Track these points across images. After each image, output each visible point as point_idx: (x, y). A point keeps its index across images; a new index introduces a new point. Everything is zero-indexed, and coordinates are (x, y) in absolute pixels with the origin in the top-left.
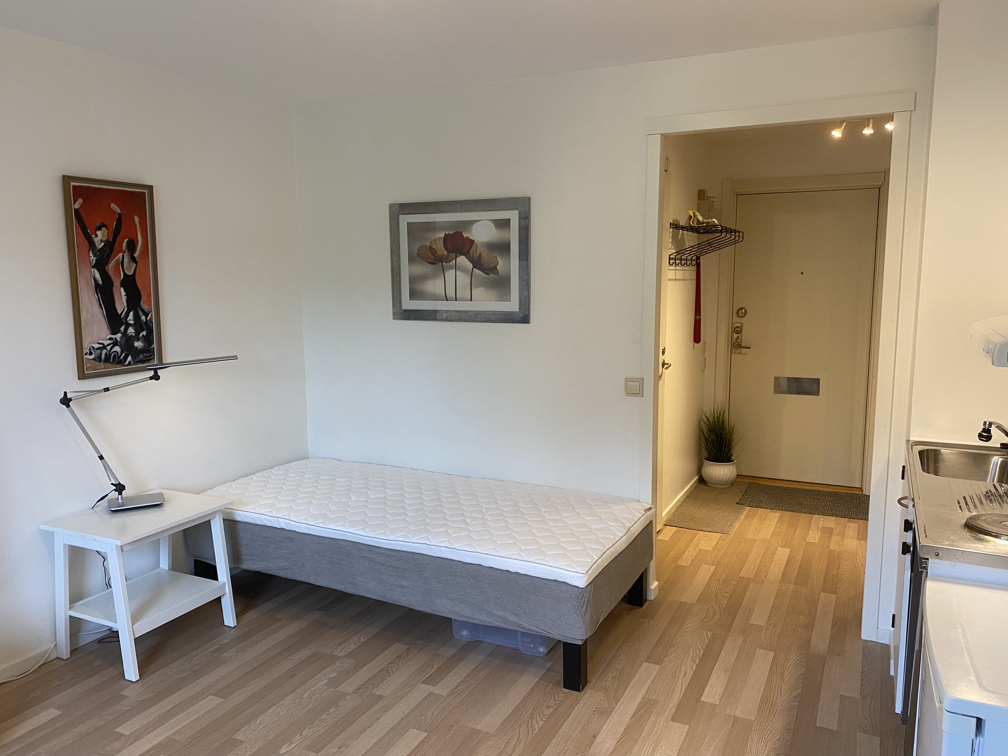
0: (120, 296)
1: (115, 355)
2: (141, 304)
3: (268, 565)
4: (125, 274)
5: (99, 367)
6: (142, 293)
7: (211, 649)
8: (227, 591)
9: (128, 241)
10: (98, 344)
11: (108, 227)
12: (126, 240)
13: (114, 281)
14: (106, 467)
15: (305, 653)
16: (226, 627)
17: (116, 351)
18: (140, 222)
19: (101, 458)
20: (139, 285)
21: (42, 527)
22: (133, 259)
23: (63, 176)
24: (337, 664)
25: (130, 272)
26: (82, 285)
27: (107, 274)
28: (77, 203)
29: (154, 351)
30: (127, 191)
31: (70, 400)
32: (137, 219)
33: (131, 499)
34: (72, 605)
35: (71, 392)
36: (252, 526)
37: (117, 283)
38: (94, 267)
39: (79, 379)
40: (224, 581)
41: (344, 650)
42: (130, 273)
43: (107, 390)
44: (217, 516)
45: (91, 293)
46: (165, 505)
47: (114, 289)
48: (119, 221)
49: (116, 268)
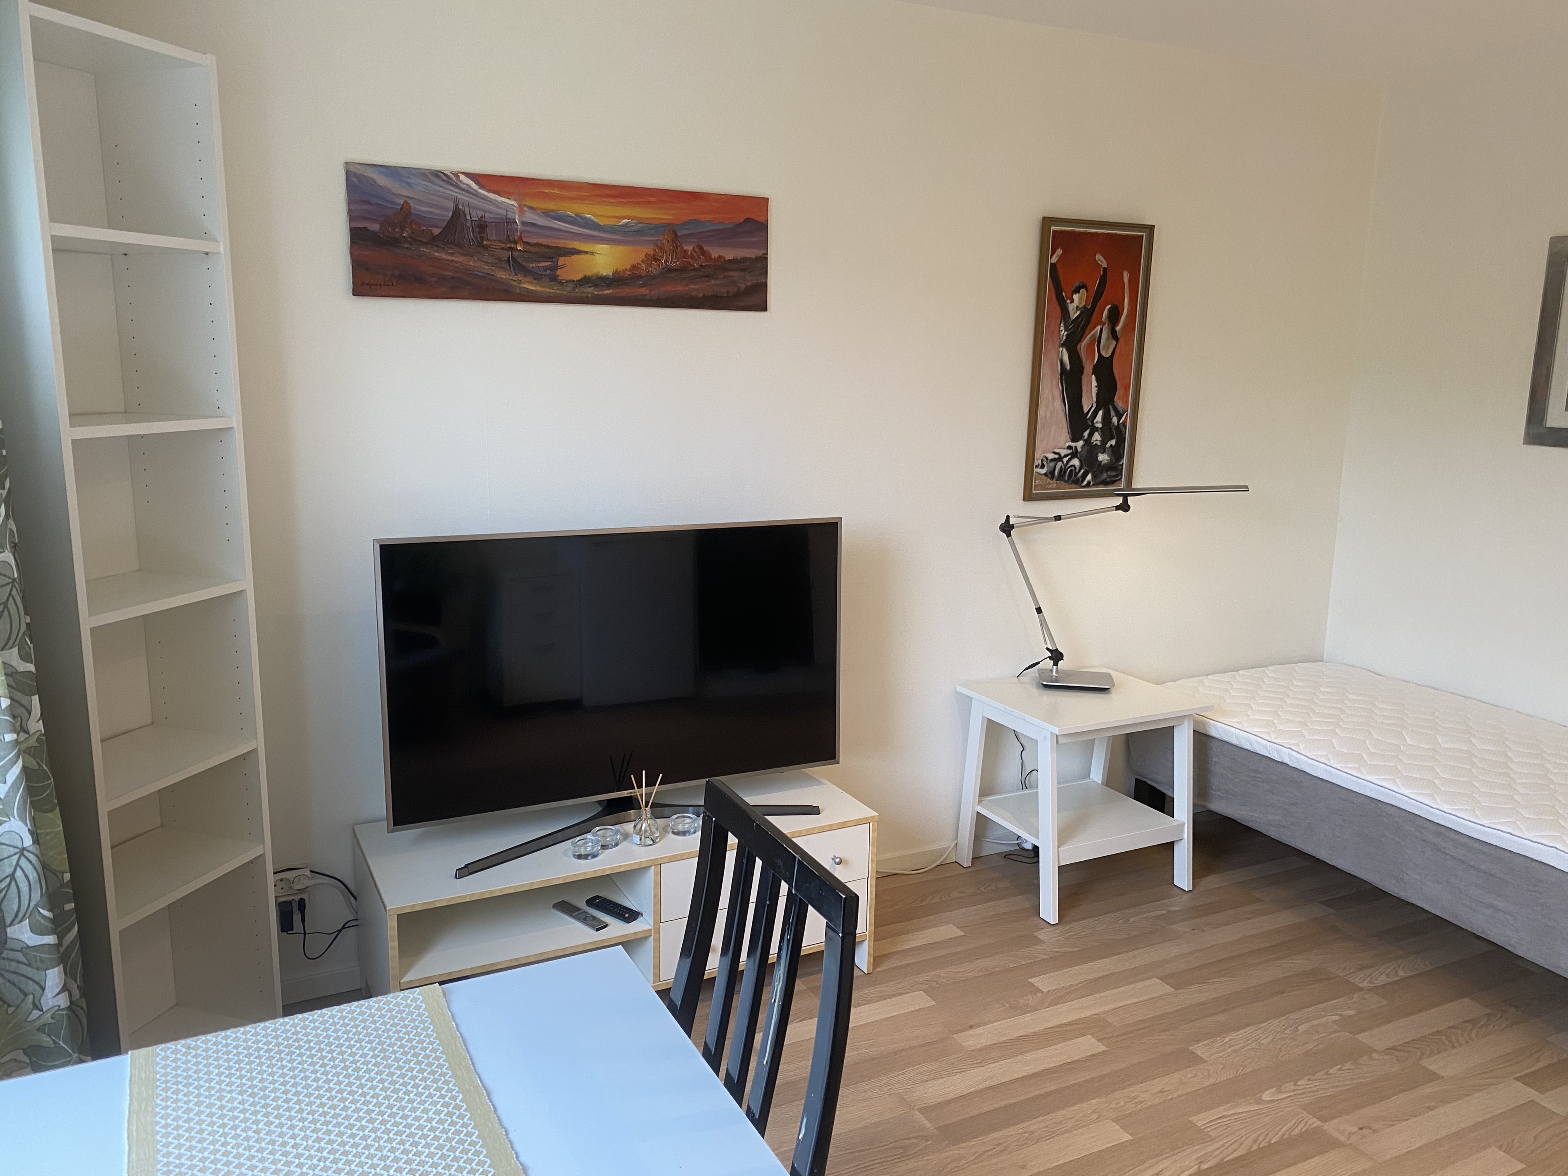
0: (1089, 388)
1: (1071, 470)
2: (1116, 399)
3: (1253, 814)
4: (1100, 355)
5: (1050, 486)
6: (1118, 384)
7: (1154, 913)
8: (1186, 836)
9: (1110, 308)
10: (1053, 454)
11: (1088, 288)
12: (1110, 306)
13: (1085, 365)
14: (1043, 623)
15: (1299, 963)
16: (1175, 888)
17: (1073, 466)
18: (1130, 280)
19: (1039, 610)
20: (1115, 372)
21: (960, 689)
22: (1114, 335)
23: (1044, 218)
24: (1356, 996)
25: (1107, 352)
26: (1045, 370)
27: (1078, 354)
28: (1055, 255)
29: (1122, 468)
30: (1120, 235)
31: (1012, 527)
32: (1126, 276)
33: (1069, 674)
34: (981, 799)
35: (1015, 517)
36: (1235, 749)
37: (1088, 368)
38: (1062, 345)
39: (1024, 500)
40: (1183, 819)
41: (1369, 979)
42: (1106, 354)
43: (1058, 518)
44: (1186, 723)
45: (1054, 382)
46: (1113, 690)
47: (1083, 377)
48: (1104, 280)
49: (1090, 346)
